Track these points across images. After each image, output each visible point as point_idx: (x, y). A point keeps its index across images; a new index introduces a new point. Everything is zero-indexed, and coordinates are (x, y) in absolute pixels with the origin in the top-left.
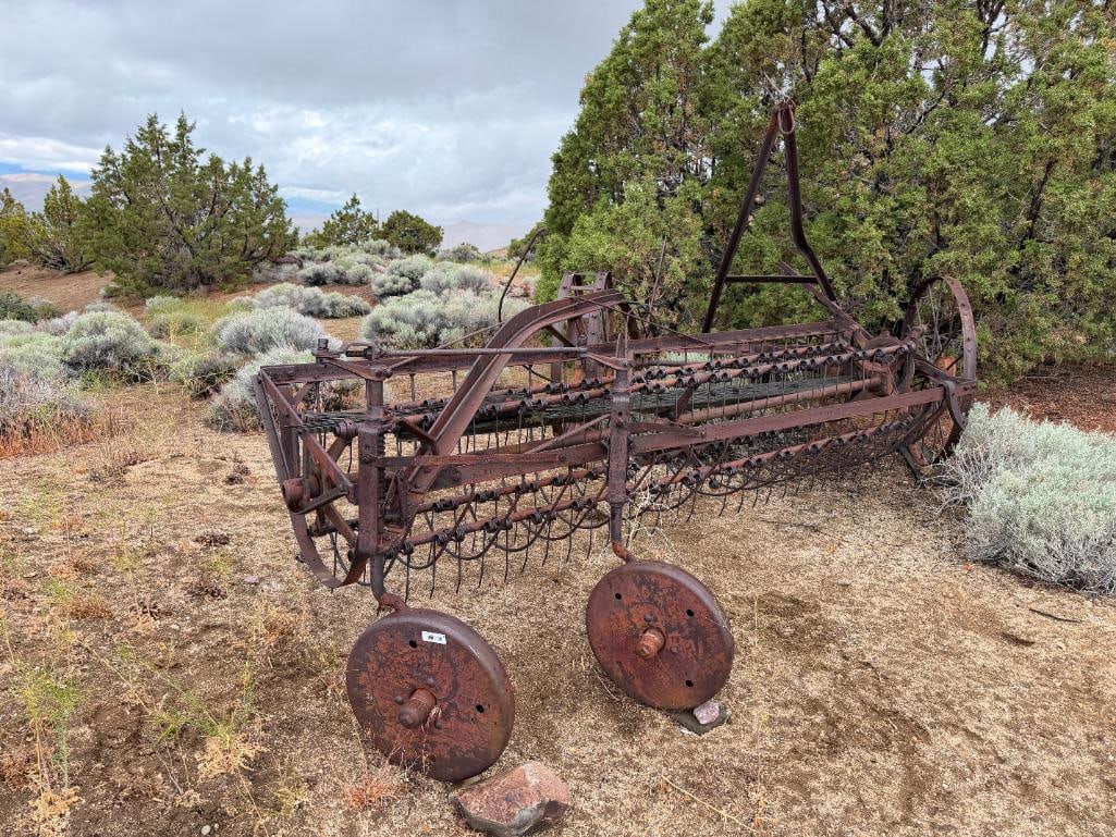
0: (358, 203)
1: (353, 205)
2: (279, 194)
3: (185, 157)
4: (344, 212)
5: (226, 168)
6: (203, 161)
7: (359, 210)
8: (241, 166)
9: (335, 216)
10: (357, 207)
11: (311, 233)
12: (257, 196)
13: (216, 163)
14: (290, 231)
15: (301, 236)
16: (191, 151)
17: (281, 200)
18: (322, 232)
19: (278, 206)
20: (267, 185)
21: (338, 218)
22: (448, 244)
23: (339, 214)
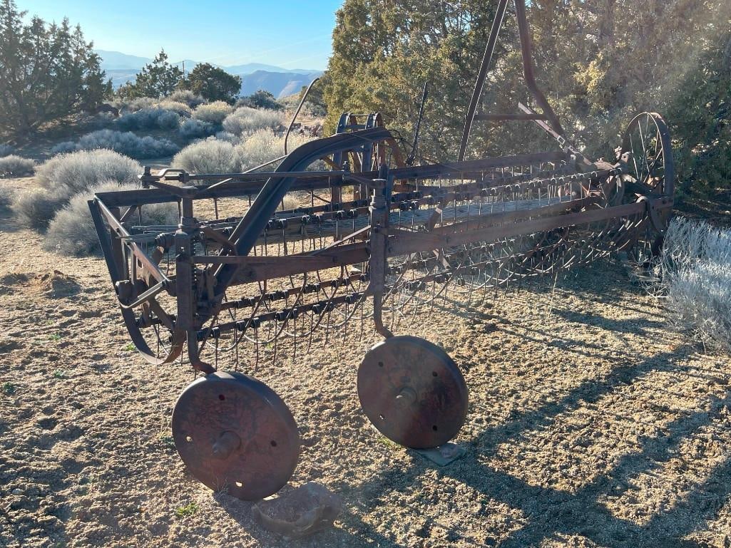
0: (166, 57)
1: (161, 59)
2: (95, 50)
3: (11, 20)
4: (154, 66)
5: (47, 28)
6: (27, 22)
7: (167, 64)
8: (60, 26)
9: (146, 69)
10: (165, 61)
11: (125, 85)
12: (76, 52)
13: (38, 24)
14: (104, 82)
15: (115, 88)
16: (14, 14)
17: (96, 55)
18: (134, 83)
19: (93, 60)
20: (84, 42)
21: (148, 71)
22: (245, 92)
23: (149, 67)
